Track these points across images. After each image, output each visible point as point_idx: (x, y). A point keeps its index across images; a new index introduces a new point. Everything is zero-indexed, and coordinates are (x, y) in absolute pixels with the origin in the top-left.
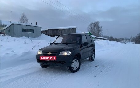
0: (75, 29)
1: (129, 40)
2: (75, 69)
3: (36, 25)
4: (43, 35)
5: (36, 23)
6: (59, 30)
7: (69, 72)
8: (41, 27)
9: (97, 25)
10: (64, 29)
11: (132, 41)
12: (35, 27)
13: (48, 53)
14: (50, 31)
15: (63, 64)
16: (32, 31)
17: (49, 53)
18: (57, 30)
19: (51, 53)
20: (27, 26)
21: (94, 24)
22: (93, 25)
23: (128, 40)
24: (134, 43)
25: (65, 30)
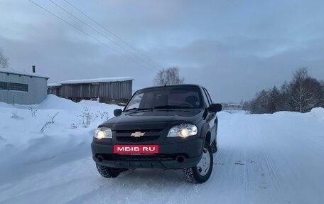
0: (130, 82)
1: (239, 107)
2: (203, 173)
3: (34, 71)
4: (53, 97)
5: (34, 68)
6: (91, 84)
7: (188, 181)
8: (47, 79)
9: (174, 76)
10: (103, 83)
11: (244, 108)
12: (31, 77)
13: (133, 135)
14: (67, 89)
15: (181, 160)
16: (24, 87)
17: (137, 134)
18: (86, 85)
19: (142, 134)
20: (8, 74)
21: (168, 72)
22: (165, 76)
23: (236, 107)
24: (249, 112)
25: (107, 85)
